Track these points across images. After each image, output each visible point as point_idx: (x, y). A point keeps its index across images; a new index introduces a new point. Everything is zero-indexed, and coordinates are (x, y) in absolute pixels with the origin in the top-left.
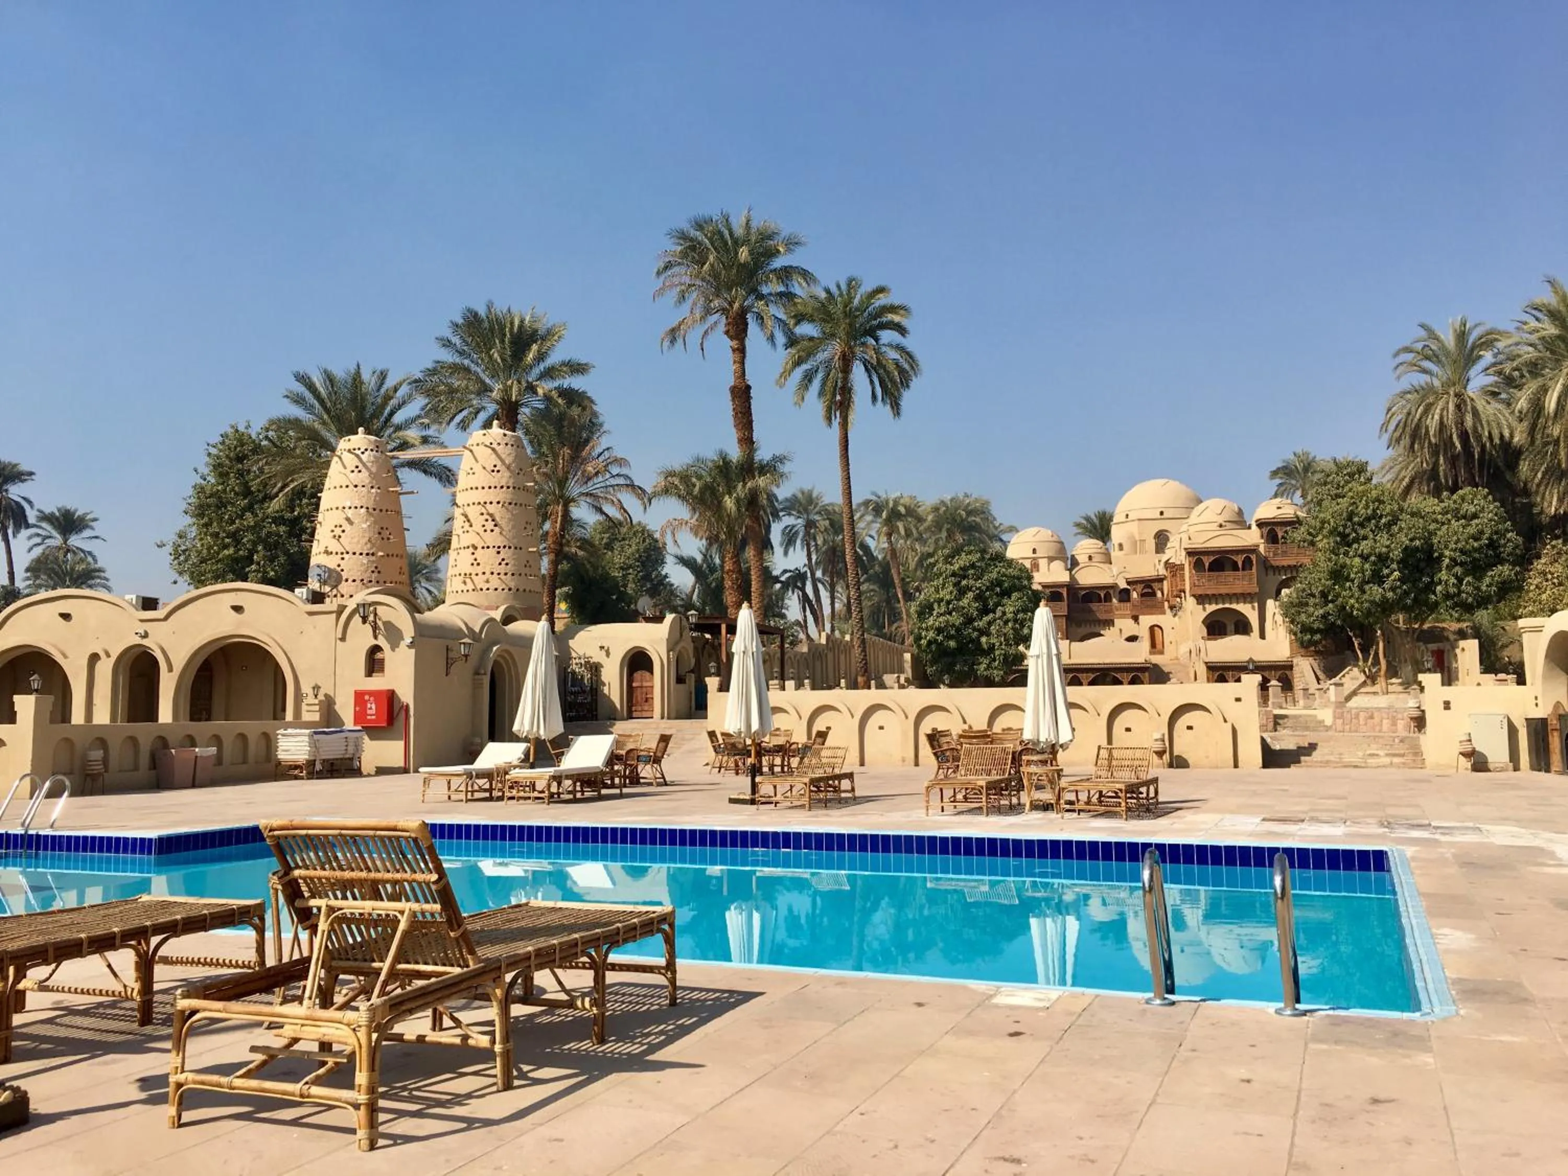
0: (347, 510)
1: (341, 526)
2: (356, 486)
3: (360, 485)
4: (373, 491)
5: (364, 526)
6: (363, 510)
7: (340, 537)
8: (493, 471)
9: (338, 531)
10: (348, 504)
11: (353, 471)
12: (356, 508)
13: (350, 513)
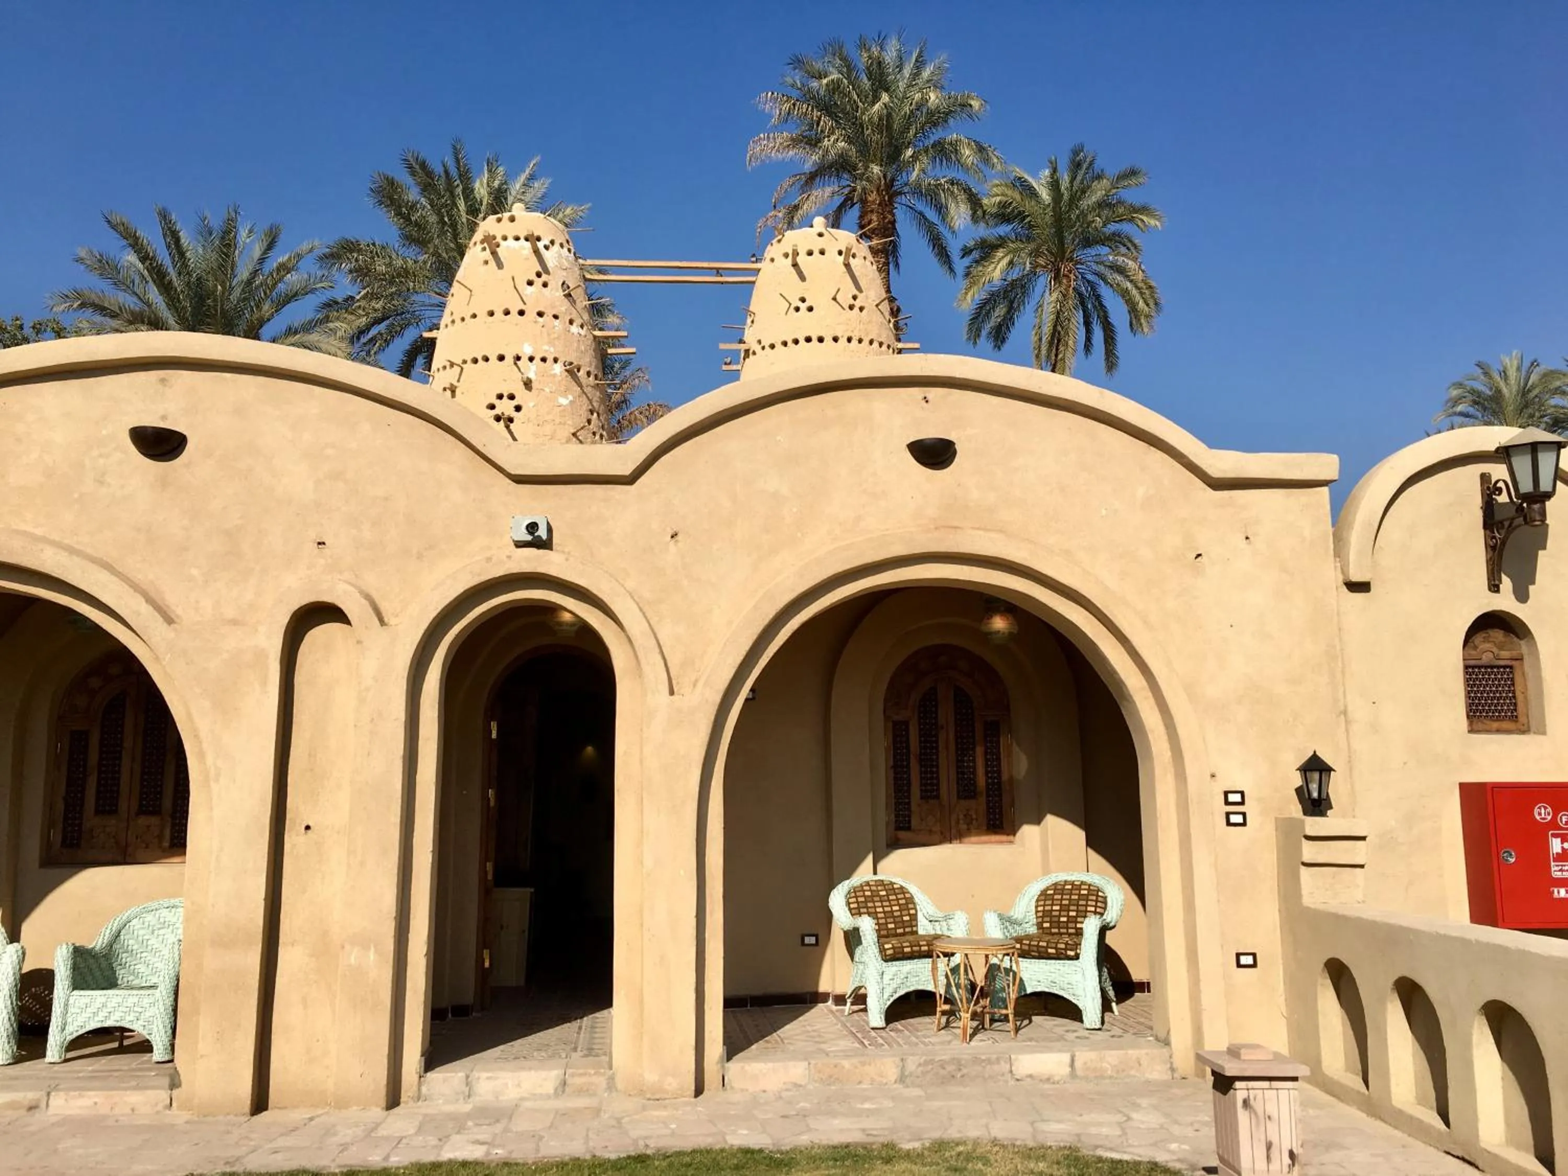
0: (523, 363)
1: (512, 397)
2: (540, 314)
3: (549, 313)
4: (575, 329)
5: (564, 401)
6: (558, 368)
7: (511, 420)
8: (851, 307)
9: (504, 407)
10: (527, 351)
11: (530, 283)
12: (544, 360)
13: (531, 371)
